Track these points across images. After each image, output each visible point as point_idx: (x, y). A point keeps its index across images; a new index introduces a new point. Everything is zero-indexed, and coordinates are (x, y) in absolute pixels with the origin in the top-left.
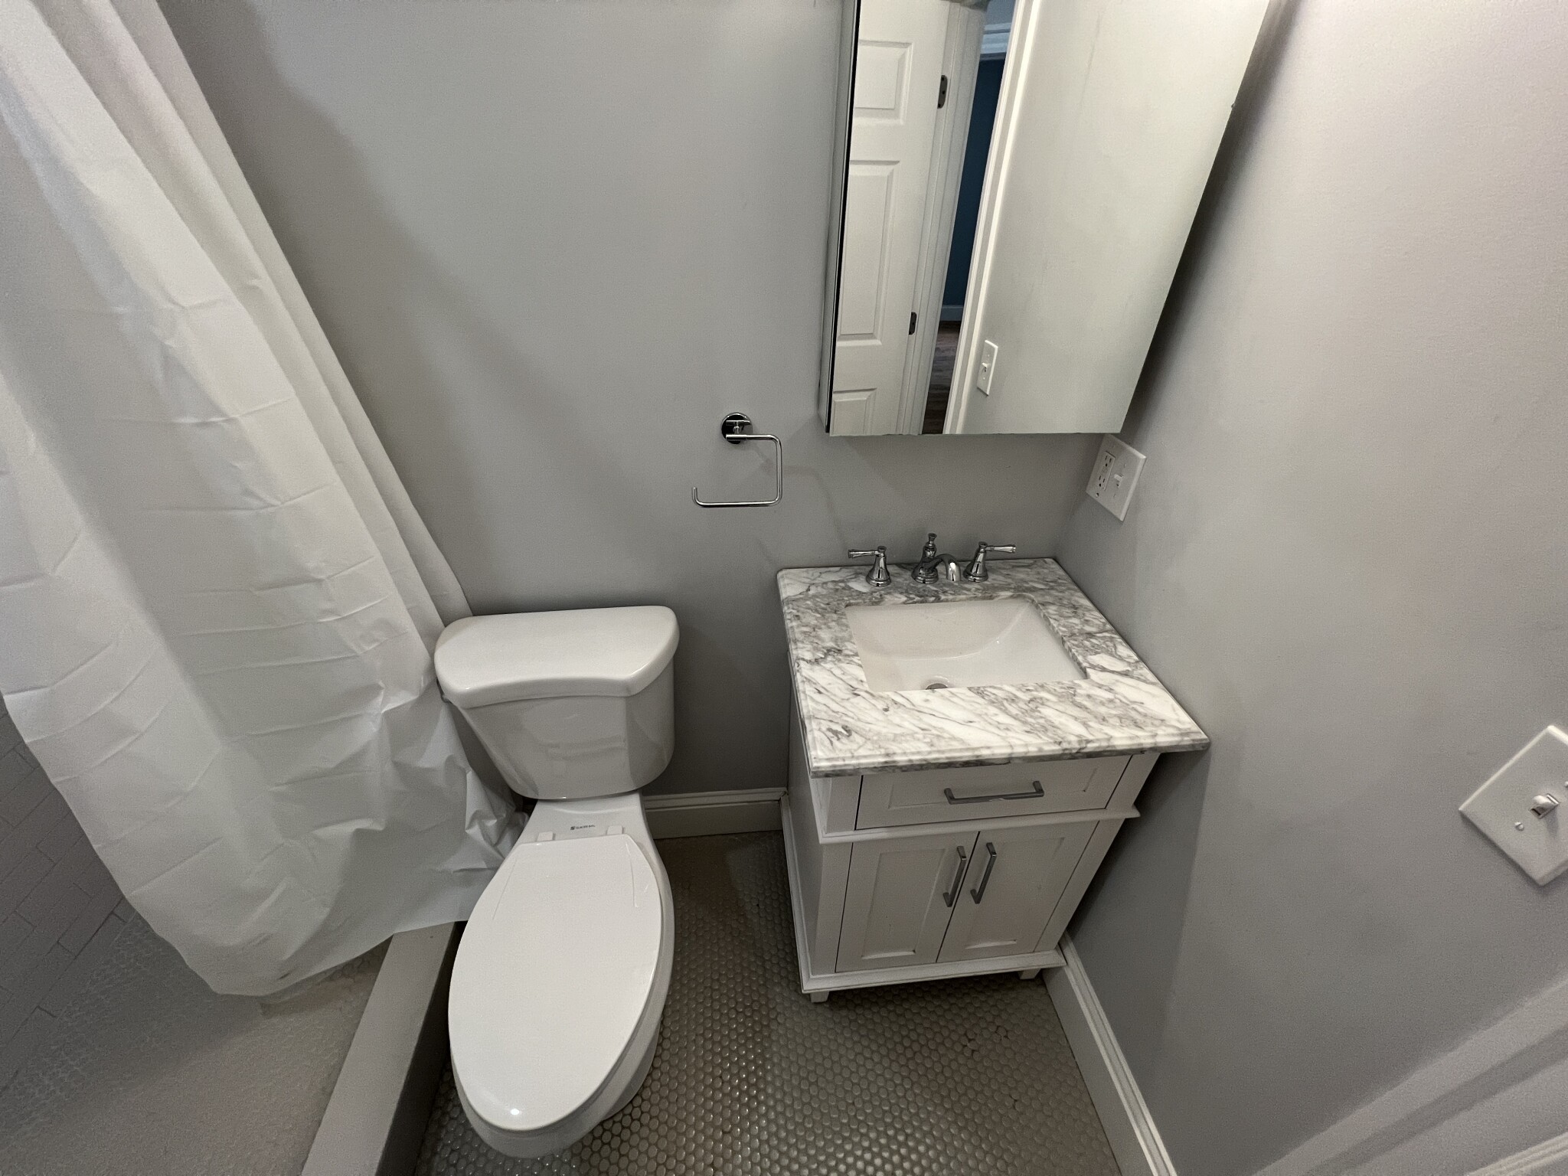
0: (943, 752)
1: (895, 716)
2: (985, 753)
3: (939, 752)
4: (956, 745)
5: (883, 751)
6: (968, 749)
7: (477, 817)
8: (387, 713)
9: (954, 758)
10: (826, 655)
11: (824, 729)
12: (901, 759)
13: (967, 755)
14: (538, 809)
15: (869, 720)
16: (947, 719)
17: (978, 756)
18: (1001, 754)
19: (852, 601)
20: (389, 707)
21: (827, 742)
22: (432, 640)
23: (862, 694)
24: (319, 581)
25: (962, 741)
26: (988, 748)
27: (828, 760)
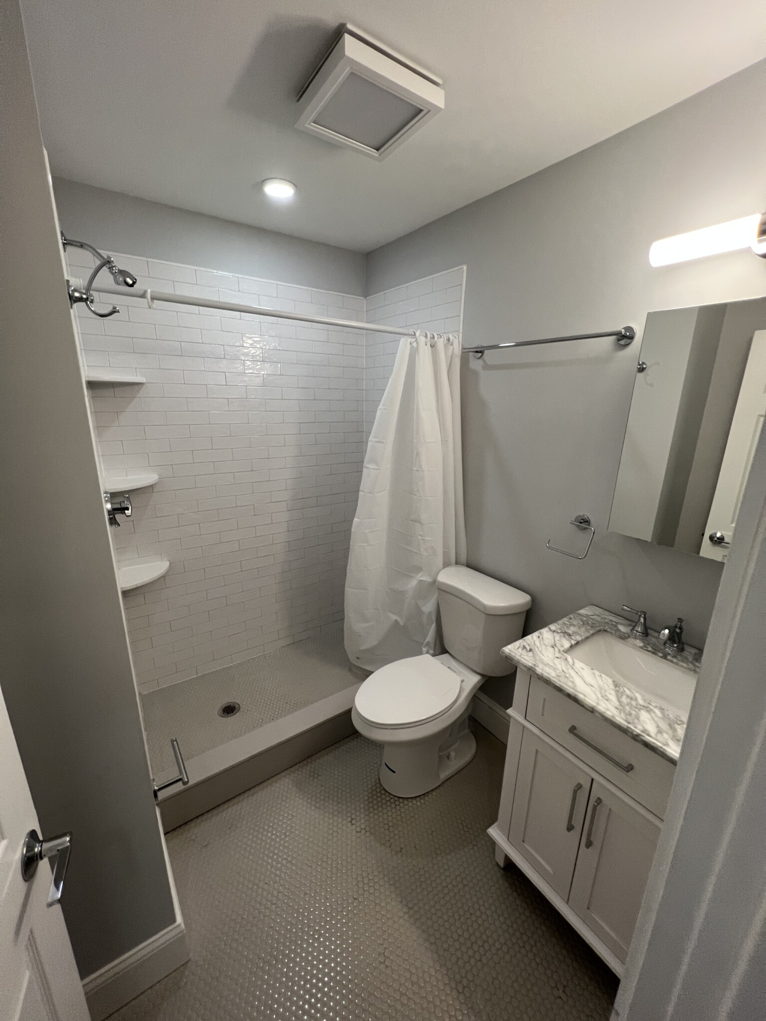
0: (560, 681)
1: (557, 661)
2: (581, 696)
3: (559, 680)
4: (570, 684)
5: (534, 663)
6: (574, 689)
7: (428, 643)
8: (421, 581)
9: (563, 687)
10: (562, 632)
11: (522, 644)
12: (539, 670)
13: (570, 690)
14: (446, 656)
15: (545, 654)
16: (582, 678)
17: (576, 695)
18: (590, 704)
19: (609, 630)
20: (421, 579)
21: (516, 647)
22: (446, 565)
23: (556, 649)
24: (423, 524)
25: (575, 685)
26: (585, 696)
27: (510, 650)
